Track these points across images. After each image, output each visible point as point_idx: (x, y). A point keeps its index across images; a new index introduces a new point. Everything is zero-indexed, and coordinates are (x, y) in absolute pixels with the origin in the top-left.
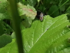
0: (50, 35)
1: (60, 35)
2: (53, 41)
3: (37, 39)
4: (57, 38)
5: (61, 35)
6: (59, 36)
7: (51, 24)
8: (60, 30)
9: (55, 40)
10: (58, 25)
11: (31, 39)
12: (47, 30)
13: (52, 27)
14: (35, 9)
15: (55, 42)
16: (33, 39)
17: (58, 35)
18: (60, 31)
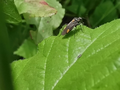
0: (87, 71)
1: (110, 69)
2: (93, 85)
3: (54, 83)
4: (104, 77)
5: (115, 68)
6: (108, 71)
7: (87, 45)
8: (111, 55)
9: (99, 81)
10: (104, 46)
11: (39, 84)
12: (79, 57)
13: (89, 50)
14: (60, 5)
15: (98, 88)
16: (43, 82)
17: (106, 68)
18: (110, 58)
